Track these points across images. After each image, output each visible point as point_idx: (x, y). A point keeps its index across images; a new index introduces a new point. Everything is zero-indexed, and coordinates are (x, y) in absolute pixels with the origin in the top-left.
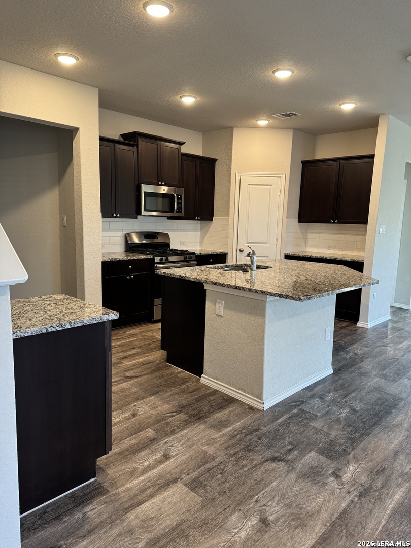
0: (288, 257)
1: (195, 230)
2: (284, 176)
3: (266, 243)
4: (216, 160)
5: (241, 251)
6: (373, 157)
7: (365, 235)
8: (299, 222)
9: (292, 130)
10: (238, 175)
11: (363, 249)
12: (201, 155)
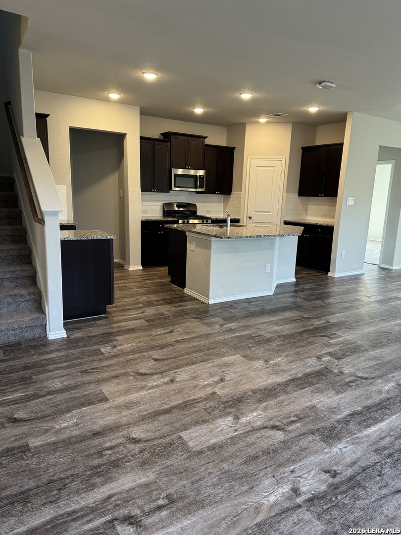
0: (286, 223)
1: (220, 202)
2: (284, 160)
3: (270, 212)
4: (234, 148)
5: (250, 218)
6: (342, 144)
7: (336, 206)
8: (299, 196)
9: (291, 124)
10: (249, 159)
11: (333, 217)
12: (225, 145)
